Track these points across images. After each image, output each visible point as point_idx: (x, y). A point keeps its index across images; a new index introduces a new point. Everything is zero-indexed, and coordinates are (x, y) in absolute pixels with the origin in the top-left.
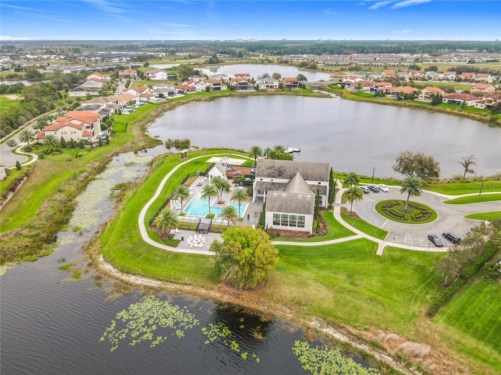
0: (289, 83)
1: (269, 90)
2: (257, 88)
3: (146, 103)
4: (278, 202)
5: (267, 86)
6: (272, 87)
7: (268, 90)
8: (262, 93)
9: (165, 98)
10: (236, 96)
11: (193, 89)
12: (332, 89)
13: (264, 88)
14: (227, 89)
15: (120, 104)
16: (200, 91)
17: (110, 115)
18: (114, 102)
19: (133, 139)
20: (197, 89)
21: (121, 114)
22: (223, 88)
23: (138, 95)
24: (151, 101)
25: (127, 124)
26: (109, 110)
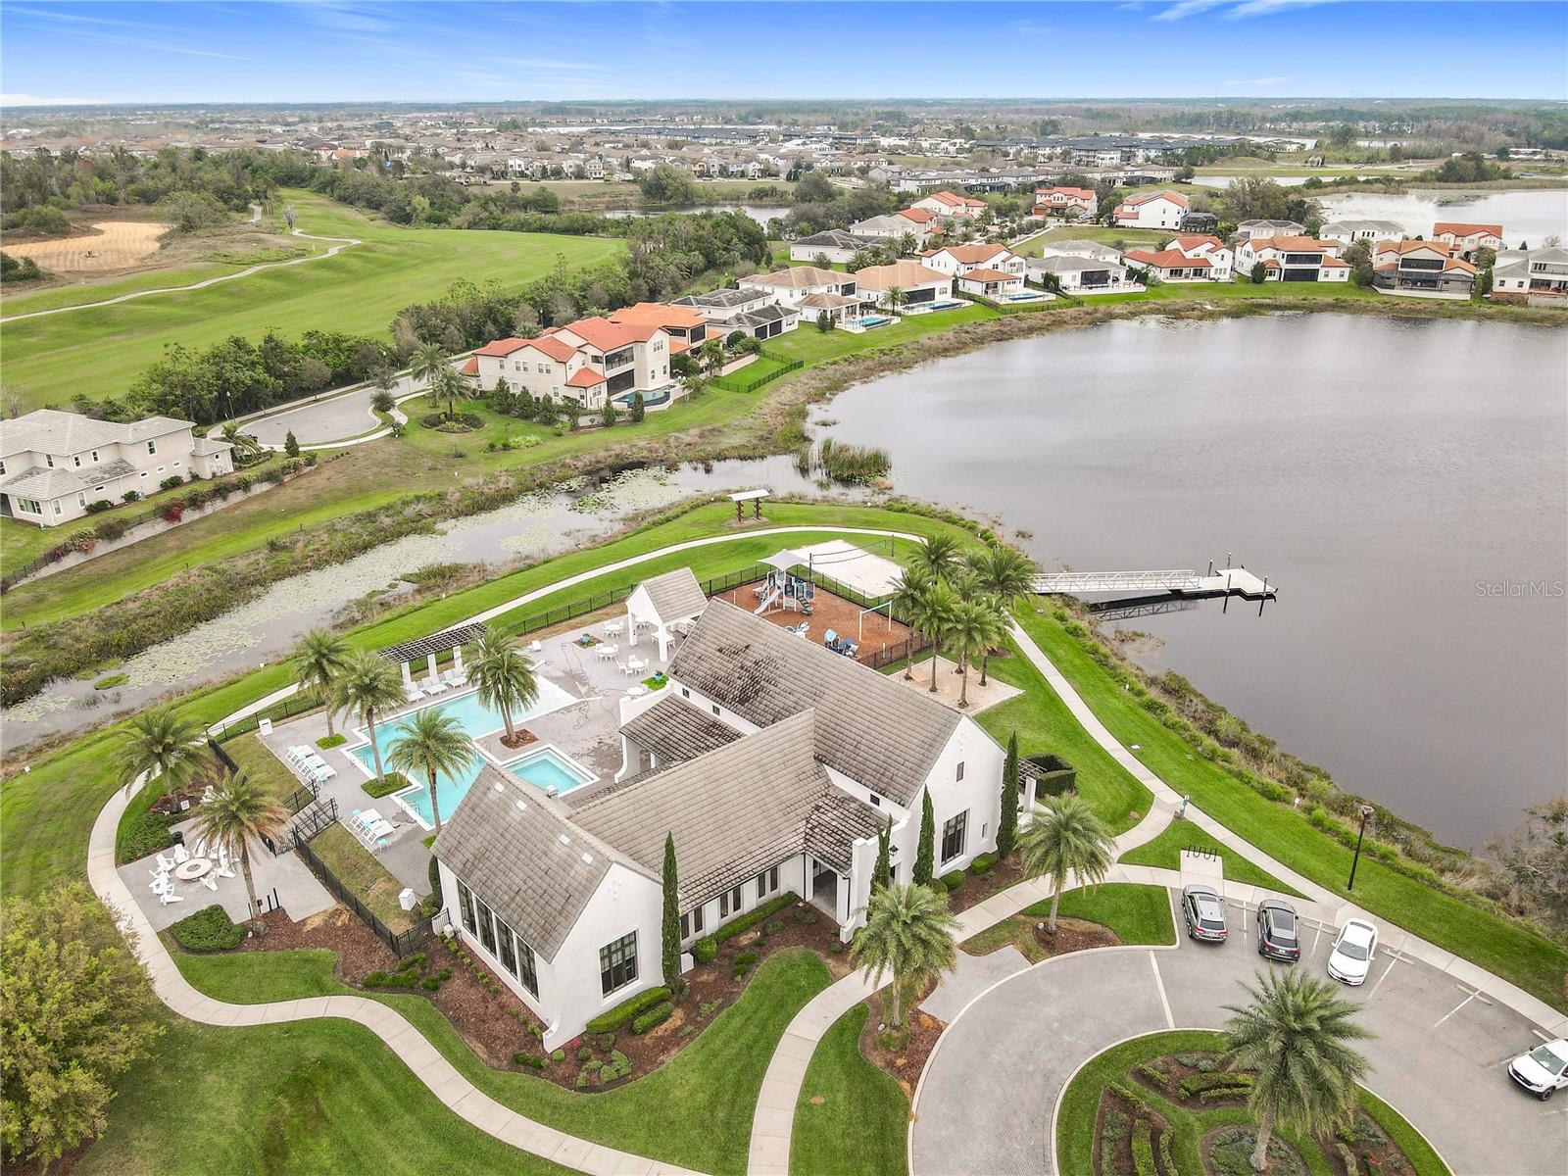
1: (1541, 301)
2: (1482, 288)
3: (968, 303)
4: (485, 830)
5: (1535, 284)
6: (1562, 288)
7: (1534, 299)
9: (1057, 291)
11: (1200, 269)
13: (1520, 290)
14: (1345, 279)
15: (861, 296)
16: (1225, 278)
17: (785, 329)
18: (837, 290)
19: (736, 418)
20: (1213, 270)
21: (832, 328)
22: (1326, 276)
23: (963, 271)
24: (991, 297)
25: (800, 365)
26: (789, 312)
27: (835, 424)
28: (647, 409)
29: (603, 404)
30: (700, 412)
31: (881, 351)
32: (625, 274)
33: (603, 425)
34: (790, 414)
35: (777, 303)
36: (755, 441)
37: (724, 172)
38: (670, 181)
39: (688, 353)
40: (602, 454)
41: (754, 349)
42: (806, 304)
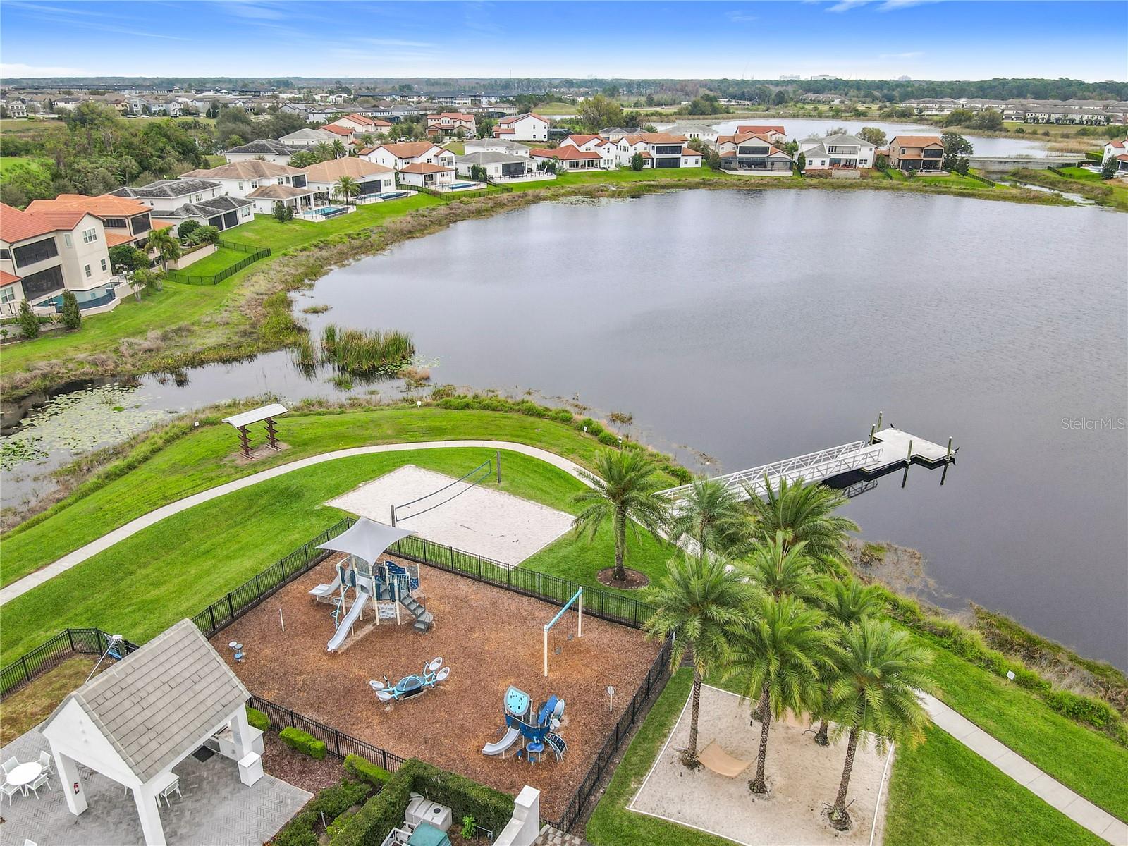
0: (911, 154)
1: (840, 174)
2: (799, 167)
3: (413, 193)
5: (834, 163)
6: (849, 164)
7: (834, 173)
8: (814, 181)
9: (485, 179)
10: (726, 186)
11: (592, 160)
12: (1065, 179)
13: (823, 167)
14: (699, 165)
15: (311, 189)
16: (613, 167)
17: (241, 221)
18: (288, 181)
19: (206, 313)
20: (602, 161)
21: (291, 218)
22: (686, 163)
23: (401, 165)
24: (432, 187)
25: (267, 253)
26: (242, 203)
27: (326, 310)
28: (84, 313)
29: (17, 310)
30: (157, 310)
31: (349, 236)
32: (48, 175)
33: (22, 337)
34: (272, 304)
35: (227, 194)
36: (236, 339)
37: (146, 110)
38: (94, 116)
39: (132, 245)
40: (20, 376)
41: (212, 239)
42: (258, 196)
